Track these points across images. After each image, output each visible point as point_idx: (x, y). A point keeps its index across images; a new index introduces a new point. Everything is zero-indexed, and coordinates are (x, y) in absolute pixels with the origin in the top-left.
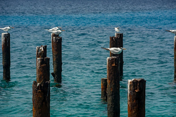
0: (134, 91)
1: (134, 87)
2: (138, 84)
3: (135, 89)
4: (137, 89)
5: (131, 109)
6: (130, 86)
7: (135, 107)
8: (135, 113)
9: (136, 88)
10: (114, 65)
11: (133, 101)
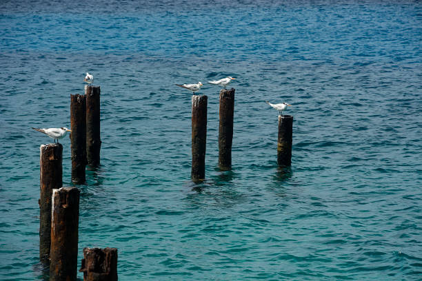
0: (61, 207)
1: (61, 200)
2: (67, 196)
3: (62, 204)
4: (65, 203)
5: (56, 235)
6: (55, 198)
7: (62, 231)
8: (62, 240)
9: (63, 202)
10: (52, 158)
11: (59, 222)
